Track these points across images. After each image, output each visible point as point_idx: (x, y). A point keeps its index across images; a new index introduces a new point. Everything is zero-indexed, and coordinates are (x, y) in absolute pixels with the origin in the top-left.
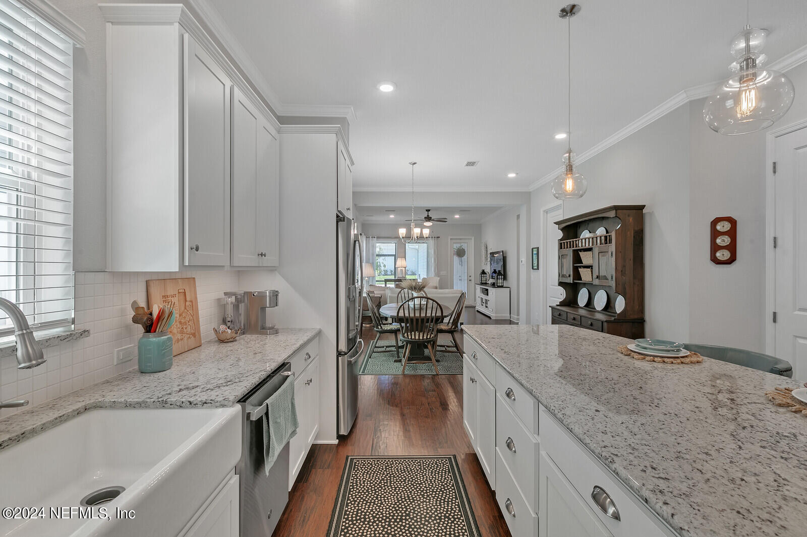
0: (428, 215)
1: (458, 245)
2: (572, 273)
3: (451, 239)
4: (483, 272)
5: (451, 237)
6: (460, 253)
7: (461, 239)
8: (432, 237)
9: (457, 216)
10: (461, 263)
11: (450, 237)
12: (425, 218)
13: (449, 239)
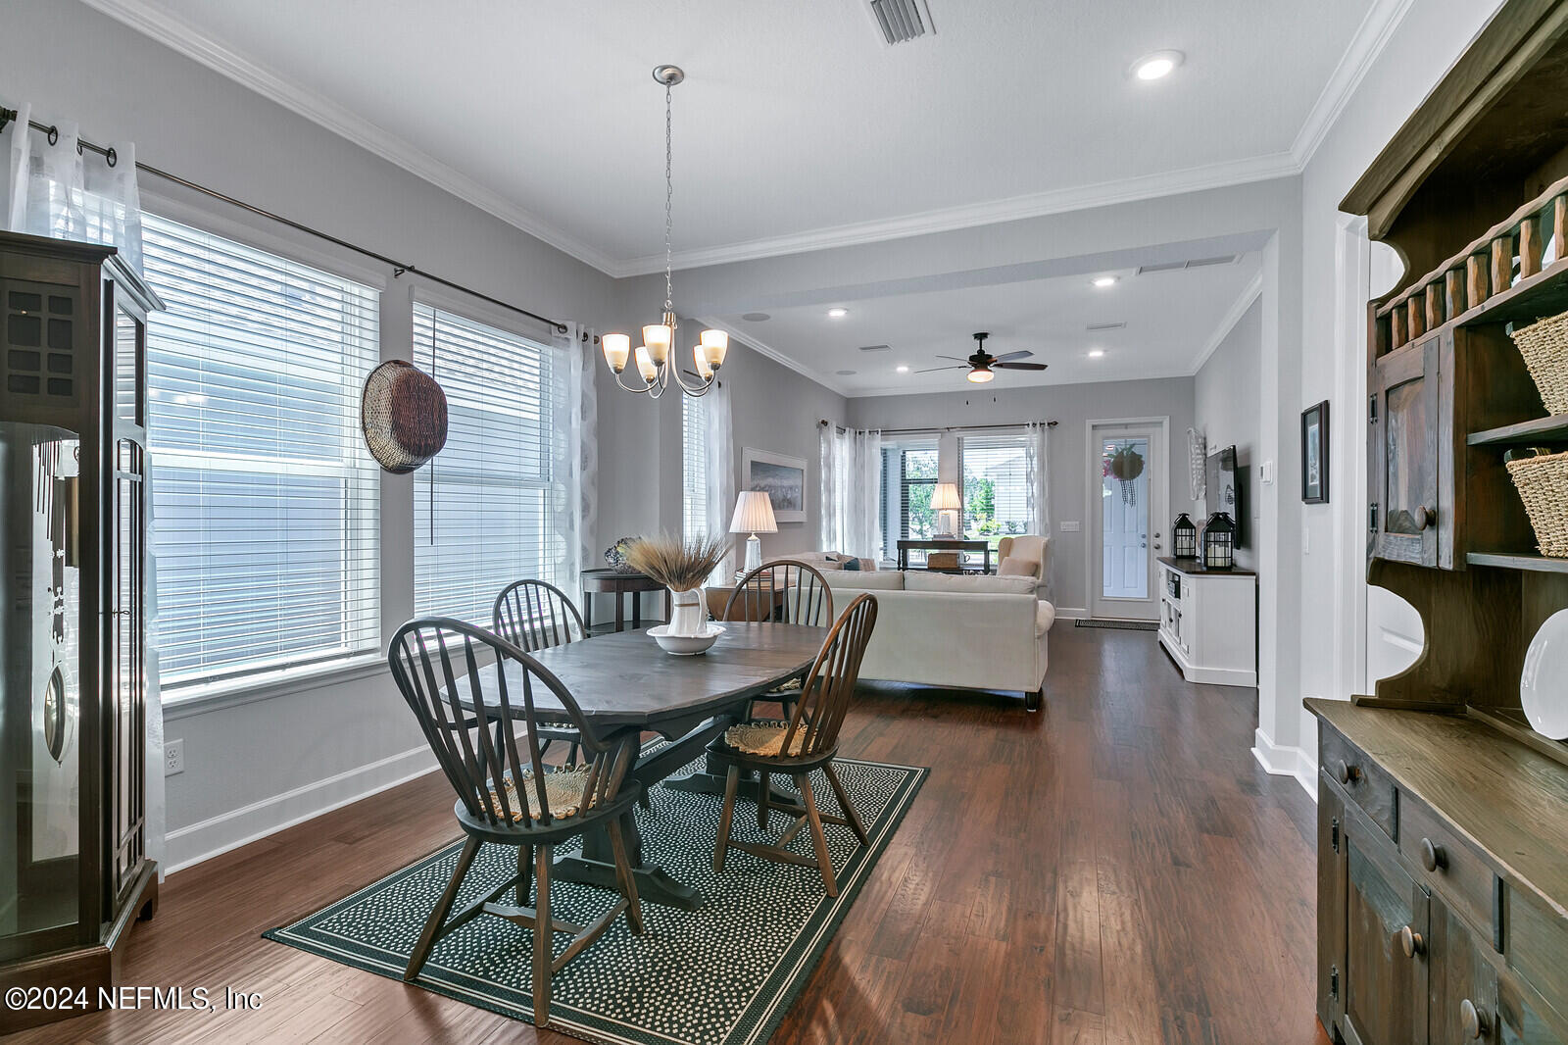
0: (981, 352)
1: (1122, 444)
2: (1447, 503)
3: (1094, 427)
4: (1184, 522)
5: (1096, 422)
6: (1127, 466)
7: (1126, 426)
8: (1034, 425)
9: (1096, 354)
10: (1128, 497)
11: (1089, 423)
12: (972, 358)
13: (1089, 429)
